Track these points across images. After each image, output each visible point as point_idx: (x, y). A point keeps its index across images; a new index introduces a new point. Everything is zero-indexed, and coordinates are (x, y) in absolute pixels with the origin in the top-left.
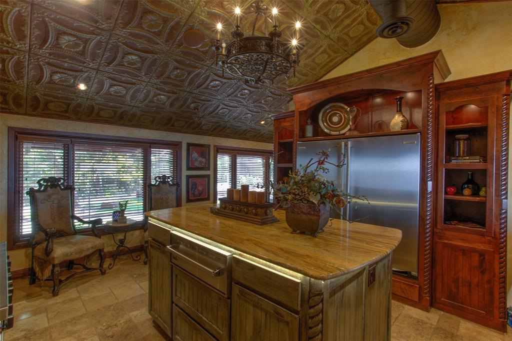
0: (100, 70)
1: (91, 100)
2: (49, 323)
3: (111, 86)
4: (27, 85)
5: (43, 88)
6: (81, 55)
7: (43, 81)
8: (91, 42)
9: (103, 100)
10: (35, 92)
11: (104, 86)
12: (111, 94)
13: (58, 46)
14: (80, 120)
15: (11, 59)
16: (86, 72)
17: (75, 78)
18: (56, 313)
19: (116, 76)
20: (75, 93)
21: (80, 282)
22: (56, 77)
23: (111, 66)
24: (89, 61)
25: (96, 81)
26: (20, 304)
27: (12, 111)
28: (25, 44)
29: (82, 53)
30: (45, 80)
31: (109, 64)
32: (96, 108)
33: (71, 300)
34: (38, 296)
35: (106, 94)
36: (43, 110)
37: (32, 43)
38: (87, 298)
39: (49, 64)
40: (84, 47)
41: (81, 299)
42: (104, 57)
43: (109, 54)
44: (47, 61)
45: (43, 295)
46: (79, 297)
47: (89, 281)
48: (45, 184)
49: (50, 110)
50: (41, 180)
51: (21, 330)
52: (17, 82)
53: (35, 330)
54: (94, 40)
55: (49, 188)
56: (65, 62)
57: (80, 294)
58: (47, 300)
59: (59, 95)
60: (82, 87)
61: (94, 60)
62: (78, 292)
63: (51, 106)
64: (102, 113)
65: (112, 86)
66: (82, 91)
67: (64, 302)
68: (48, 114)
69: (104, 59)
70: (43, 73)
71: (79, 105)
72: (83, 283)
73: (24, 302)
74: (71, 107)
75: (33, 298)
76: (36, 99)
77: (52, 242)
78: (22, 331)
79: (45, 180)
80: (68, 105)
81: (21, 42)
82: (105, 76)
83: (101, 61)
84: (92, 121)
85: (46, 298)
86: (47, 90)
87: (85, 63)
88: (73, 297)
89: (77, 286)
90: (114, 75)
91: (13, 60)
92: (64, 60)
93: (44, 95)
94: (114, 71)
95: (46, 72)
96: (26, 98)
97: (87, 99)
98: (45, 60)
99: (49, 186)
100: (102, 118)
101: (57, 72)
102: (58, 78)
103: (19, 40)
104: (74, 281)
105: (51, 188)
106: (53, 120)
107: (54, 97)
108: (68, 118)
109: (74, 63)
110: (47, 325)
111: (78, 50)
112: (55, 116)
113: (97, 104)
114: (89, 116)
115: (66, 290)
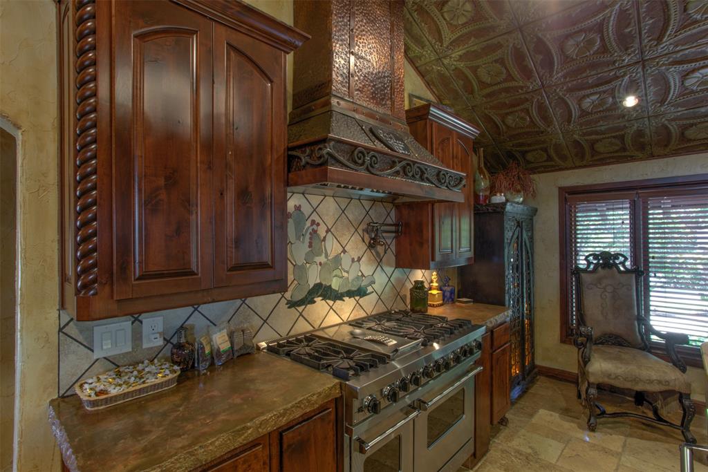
0: (647, 60)
1: (656, 117)
2: (557, 461)
3: (685, 76)
4: (561, 130)
5: (578, 127)
6: (603, 53)
7: (573, 116)
8: (608, 23)
9: (680, 109)
10: (572, 135)
11: (669, 83)
12: (693, 92)
13: (568, 60)
14: (652, 156)
15: (532, 106)
16: (625, 75)
17: (612, 93)
18: (575, 453)
19: (687, 52)
20: (624, 116)
21: (640, 431)
22: (587, 103)
23: (664, 40)
24: (620, 56)
25: (649, 81)
26: (551, 415)
27: (560, 167)
28: (535, 81)
29: (604, 49)
30: (575, 116)
31: (659, 39)
32: (674, 128)
33: (606, 451)
34: (574, 417)
35: (681, 95)
36: (592, 156)
37: (541, 74)
38: (629, 465)
39: (571, 90)
40: (602, 39)
41: (620, 459)
42: (643, 32)
43: (651, 21)
44: (565, 88)
45: (580, 421)
46: (618, 455)
47: (656, 440)
48: (595, 262)
49: (600, 153)
50: (590, 255)
51: (530, 445)
52: (549, 129)
53: (540, 457)
54: (610, 17)
55: (600, 268)
56: (587, 77)
57: (623, 451)
58: (578, 430)
59: (603, 128)
60: (630, 101)
61: (627, 49)
62: (624, 446)
63: (600, 147)
64: (690, 133)
65: (687, 74)
66: (634, 108)
67: (593, 446)
68: (601, 160)
69: (644, 36)
70: (569, 106)
71: (640, 133)
72: (642, 437)
73: (557, 415)
74: (628, 140)
75: (568, 416)
76: (577, 144)
77: (591, 349)
78: (530, 447)
79: (595, 256)
80: (622, 138)
81: (531, 80)
82: (663, 64)
83: (641, 43)
84: (677, 153)
85: (580, 427)
86: (583, 127)
87: (614, 62)
88: (612, 449)
89: (631, 435)
90: (681, 53)
91: (534, 106)
92: (584, 75)
93: (584, 134)
94: (677, 46)
95: (572, 103)
96: (567, 146)
97: (649, 117)
98: (563, 88)
99: (601, 264)
100: (695, 143)
101: (584, 97)
102: (589, 104)
103: (529, 79)
104: (631, 425)
105: (603, 268)
106: (611, 167)
107: (597, 133)
108: (632, 159)
109: (599, 71)
110: (554, 461)
111: (596, 48)
112: (612, 160)
113: (674, 120)
114: (666, 146)
115: (610, 431)
